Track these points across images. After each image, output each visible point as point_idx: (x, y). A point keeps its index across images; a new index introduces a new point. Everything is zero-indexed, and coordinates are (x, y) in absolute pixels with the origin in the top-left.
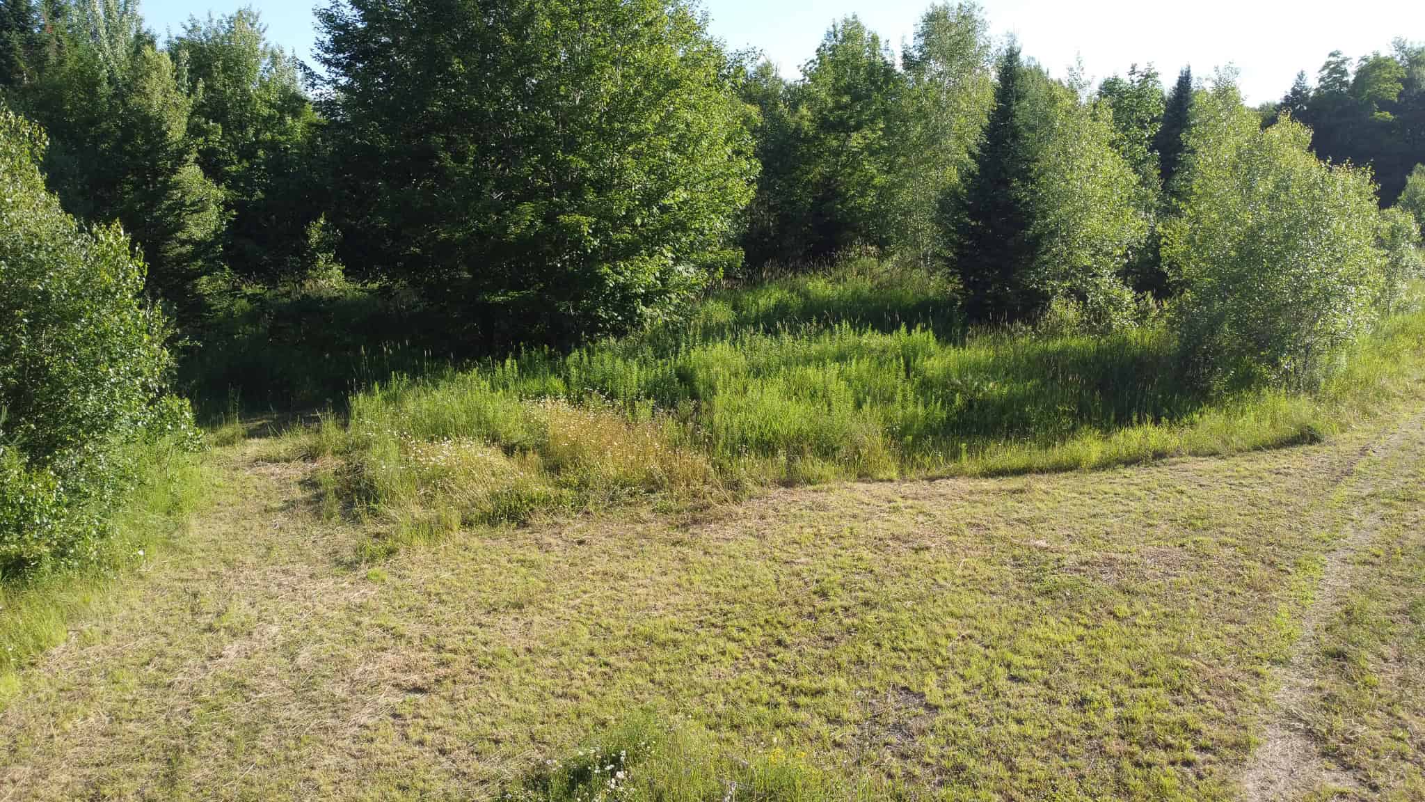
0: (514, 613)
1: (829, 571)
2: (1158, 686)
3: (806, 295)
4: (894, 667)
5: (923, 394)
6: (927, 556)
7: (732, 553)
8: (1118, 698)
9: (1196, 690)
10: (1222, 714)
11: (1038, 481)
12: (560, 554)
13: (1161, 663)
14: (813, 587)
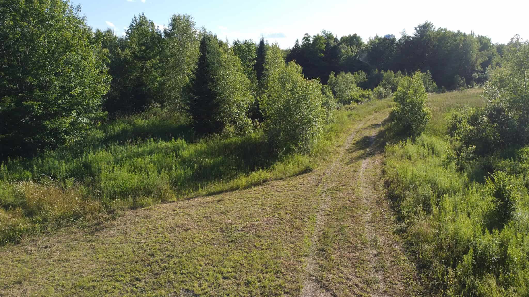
0: (17, 286)
1: (154, 244)
2: (271, 272)
3: (134, 125)
4: (183, 282)
5: (183, 165)
6: (190, 232)
7: (114, 242)
8: (259, 279)
9: (283, 271)
10: (291, 279)
11: (226, 195)
12: (37, 254)
13: (271, 263)
14: (148, 253)
